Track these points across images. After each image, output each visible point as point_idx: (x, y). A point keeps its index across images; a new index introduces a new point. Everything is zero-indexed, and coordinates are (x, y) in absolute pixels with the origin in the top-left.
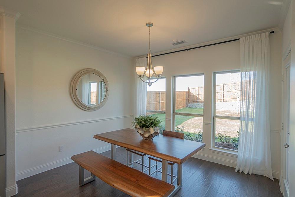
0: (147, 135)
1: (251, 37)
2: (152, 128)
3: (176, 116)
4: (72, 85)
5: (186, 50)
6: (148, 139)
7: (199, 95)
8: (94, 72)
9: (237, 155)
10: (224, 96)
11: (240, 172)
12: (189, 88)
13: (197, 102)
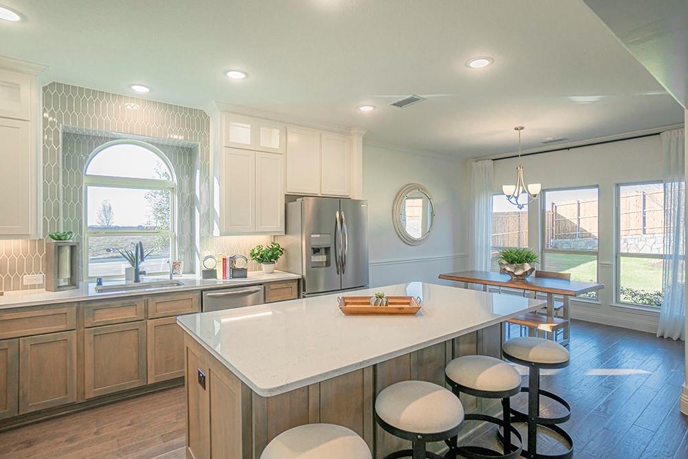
0: (520, 272)
1: (680, 131)
2: (527, 264)
3: (546, 254)
4: (395, 209)
5: (566, 149)
6: (520, 278)
7: (579, 219)
8: (419, 188)
9: (659, 313)
10: (647, 220)
11: (665, 337)
12: (553, 204)
13: (573, 237)
